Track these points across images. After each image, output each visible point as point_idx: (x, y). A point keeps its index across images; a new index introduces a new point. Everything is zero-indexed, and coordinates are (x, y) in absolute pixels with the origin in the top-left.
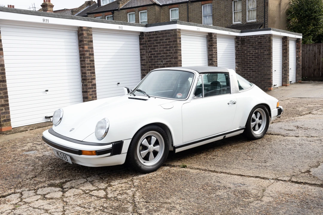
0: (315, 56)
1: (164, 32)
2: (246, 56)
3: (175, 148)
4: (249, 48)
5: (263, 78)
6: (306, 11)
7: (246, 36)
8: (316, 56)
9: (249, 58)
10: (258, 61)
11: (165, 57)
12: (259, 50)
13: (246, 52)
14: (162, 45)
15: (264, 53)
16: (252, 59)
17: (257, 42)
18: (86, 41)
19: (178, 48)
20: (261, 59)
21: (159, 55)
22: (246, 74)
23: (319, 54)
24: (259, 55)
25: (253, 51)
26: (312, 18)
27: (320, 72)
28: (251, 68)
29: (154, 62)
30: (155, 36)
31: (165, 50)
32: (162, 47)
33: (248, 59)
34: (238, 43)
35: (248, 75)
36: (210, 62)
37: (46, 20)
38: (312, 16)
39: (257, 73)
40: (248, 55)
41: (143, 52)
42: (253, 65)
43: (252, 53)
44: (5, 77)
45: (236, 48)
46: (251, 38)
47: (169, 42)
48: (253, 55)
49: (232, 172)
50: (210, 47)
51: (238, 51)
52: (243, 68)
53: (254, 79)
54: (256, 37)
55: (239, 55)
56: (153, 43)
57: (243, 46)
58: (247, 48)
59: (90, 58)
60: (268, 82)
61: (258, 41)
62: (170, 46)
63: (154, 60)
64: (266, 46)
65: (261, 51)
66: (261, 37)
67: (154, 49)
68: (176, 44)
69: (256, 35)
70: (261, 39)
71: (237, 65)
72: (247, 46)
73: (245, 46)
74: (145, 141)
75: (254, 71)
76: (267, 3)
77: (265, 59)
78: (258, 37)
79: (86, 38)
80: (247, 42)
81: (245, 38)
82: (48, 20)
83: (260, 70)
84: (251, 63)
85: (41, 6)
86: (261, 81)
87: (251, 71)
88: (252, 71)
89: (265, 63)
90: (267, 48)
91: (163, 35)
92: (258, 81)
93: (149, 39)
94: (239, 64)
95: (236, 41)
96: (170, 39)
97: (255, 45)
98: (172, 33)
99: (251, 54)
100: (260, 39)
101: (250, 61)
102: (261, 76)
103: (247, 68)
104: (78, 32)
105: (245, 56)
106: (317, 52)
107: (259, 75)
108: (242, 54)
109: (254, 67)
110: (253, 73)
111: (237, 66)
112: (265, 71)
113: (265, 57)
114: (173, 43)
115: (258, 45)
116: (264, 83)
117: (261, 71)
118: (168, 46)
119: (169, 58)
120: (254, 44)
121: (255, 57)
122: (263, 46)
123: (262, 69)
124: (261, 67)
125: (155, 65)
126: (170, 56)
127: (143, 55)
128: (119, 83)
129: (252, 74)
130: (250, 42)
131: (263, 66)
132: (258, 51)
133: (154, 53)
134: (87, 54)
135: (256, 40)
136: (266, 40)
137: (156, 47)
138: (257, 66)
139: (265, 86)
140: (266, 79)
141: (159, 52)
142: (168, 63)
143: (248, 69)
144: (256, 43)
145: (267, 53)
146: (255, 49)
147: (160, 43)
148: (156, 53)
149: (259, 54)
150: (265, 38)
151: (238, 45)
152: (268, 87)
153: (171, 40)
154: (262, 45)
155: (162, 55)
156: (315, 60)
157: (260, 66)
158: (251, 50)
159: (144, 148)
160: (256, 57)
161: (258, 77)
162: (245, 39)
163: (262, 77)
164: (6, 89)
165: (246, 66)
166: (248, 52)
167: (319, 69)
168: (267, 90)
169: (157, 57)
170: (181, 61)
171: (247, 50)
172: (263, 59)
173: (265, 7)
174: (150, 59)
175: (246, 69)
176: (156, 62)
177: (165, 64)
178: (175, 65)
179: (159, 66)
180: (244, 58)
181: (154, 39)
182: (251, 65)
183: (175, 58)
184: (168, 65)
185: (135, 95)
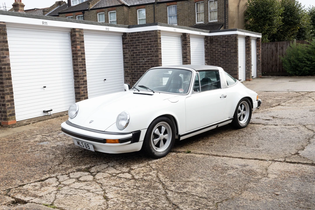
1: (145, 33)
2: (215, 54)
3: (180, 136)
4: (217, 46)
6: (262, 12)
7: (215, 36)
8: (274, 53)
9: (218, 55)
10: (226, 58)
11: (146, 55)
13: (214, 51)
14: (143, 45)
15: (231, 51)
16: (220, 57)
17: (224, 41)
18: (78, 41)
19: (159, 47)
20: (229, 56)
21: (141, 54)
23: (276, 51)
24: (226, 53)
25: (221, 50)
26: (268, 19)
27: (278, 68)
28: (219, 65)
29: (136, 60)
30: (137, 36)
31: (146, 49)
32: (144, 46)
33: (217, 56)
34: (207, 42)
36: (184, 59)
37: (45, 22)
38: (268, 17)
40: (217, 53)
41: (126, 51)
42: (221, 62)
43: (220, 51)
44: (10, 75)
45: (206, 47)
46: (219, 37)
47: (150, 42)
48: (221, 53)
49: (232, 155)
50: (184, 46)
51: (208, 49)
52: (212, 64)
54: (224, 37)
55: (208, 52)
56: (135, 42)
57: (211, 44)
59: (82, 56)
60: (235, 77)
61: (225, 40)
62: (151, 45)
63: (136, 58)
64: (232, 45)
65: (228, 49)
66: (228, 36)
67: (136, 48)
69: (224, 35)
70: (228, 38)
71: (207, 62)
72: (215, 45)
73: (214, 45)
74: (157, 131)
76: (228, 5)
77: (232, 56)
78: (225, 36)
79: (78, 38)
80: (216, 41)
81: (214, 38)
82: (47, 23)
83: (227, 66)
84: (219, 60)
85: (13, 5)
89: (232, 60)
90: (233, 47)
91: (144, 36)
93: (131, 39)
94: (208, 61)
95: (205, 41)
97: (222, 44)
98: (153, 33)
99: (219, 52)
100: (227, 38)
101: (218, 58)
102: (229, 72)
104: (71, 33)
105: (213, 54)
106: (274, 50)
107: (227, 71)
108: (211, 52)
109: (222, 64)
111: (206, 63)
112: (232, 67)
113: (232, 54)
114: (155, 43)
115: (225, 44)
117: (228, 67)
118: (150, 46)
119: (151, 56)
121: (223, 55)
122: (229, 45)
123: (229, 65)
124: (228, 64)
125: (137, 62)
126: (151, 54)
127: (126, 53)
128: (105, 80)
130: (218, 41)
131: (230, 63)
132: (226, 49)
133: (136, 51)
134: (79, 53)
135: (224, 39)
136: (232, 40)
137: (138, 47)
138: (224, 63)
140: (233, 74)
141: (140, 51)
142: (149, 61)
143: (217, 65)
144: (223, 42)
145: (234, 51)
146: (222, 48)
147: (142, 42)
148: (137, 51)
149: (227, 52)
150: (232, 38)
151: (207, 43)
153: (152, 40)
154: (229, 43)
155: (144, 53)
156: (273, 57)
157: (227, 63)
158: (219, 48)
159: (156, 136)
162: (214, 39)
164: (11, 86)
165: (214, 63)
166: (216, 50)
167: (276, 65)
169: (139, 55)
170: (161, 59)
171: (215, 48)
172: (230, 56)
173: (225, 8)
174: (132, 57)
176: (138, 60)
177: (146, 62)
178: (156, 62)
179: (141, 63)
180: (212, 56)
181: (136, 39)
182: (219, 62)
183: (156, 56)
184: (150, 63)
185: (139, 91)
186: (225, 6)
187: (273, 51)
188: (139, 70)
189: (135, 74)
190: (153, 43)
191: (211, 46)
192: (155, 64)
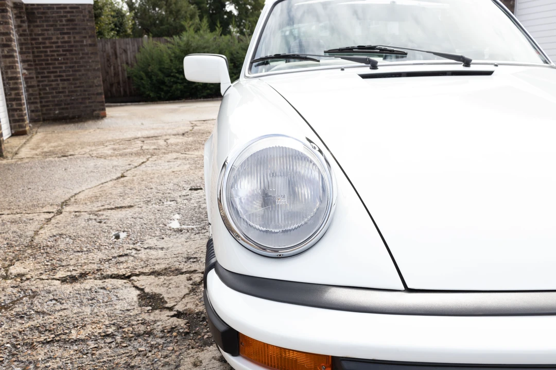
0: (108, 60)
2: (44, 47)
4: (46, 30)
5: (87, 93)
7: (38, 5)
8: (111, 60)
9: (51, 51)
10: (72, 59)
12: (71, 35)
13: (41, 40)
15: (82, 42)
16: (58, 55)
17: (64, 19)
20: (78, 54)
22: (46, 85)
24: (72, 46)
27: (122, 89)
28: (58, 74)
33: (49, 53)
34: (21, 17)
35: (53, 89)
39: (71, 84)
40: (48, 45)
42: (61, 67)
43: (57, 42)
46: (49, 8)
48: (58, 47)
51: (25, 35)
52: (39, 73)
53: (68, 96)
54: (61, 8)
55: (26, 44)
57: (32, 25)
58: (42, 30)
60: (98, 100)
61: (65, 16)
64: (85, 29)
65: (74, 38)
66: (71, 8)
70: (72, 12)
71: (26, 66)
72: (42, 26)
73: (38, 26)
75: (65, 80)
77: (87, 54)
78: (66, 8)
80: (41, 17)
81: (37, 9)
83: (78, 77)
84: (57, 62)
86: (82, 99)
87: (59, 79)
88: (61, 80)
89: (88, 62)
90: (88, 33)
92: (77, 99)
94: (29, 65)
95: (15, 14)
97: (60, 25)
99: (53, 43)
100: (68, 12)
101: (53, 58)
102: (82, 89)
103: (48, 72)
105: (40, 48)
106: (111, 54)
107: (78, 87)
108: (32, 44)
109: (64, 71)
110: (63, 84)
111: (25, 69)
112: (89, 78)
113: (86, 50)
115: (67, 25)
116: (89, 102)
117: (80, 79)
120: (57, 22)
121: (63, 51)
122: (78, 27)
123: (83, 75)
124: (79, 71)
129: (61, 86)
130: (49, 17)
131: (84, 68)
132: (69, 38)
135: (62, 14)
136: (84, 16)
138: (71, 70)
139: (93, 108)
140: (94, 94)
143: (52, 75)
144: (61, 21)
145: (90, 42)
146: (62, 34)
149: (73, 43)
150: (81, 12)
151: (22, 22)
152: (100, 110)
154: (76, 25)
156: (110, 67)
157: (77, 69)
158: (52, 35)
160: (67, 50)
161: (76, 91)
162: (36, 11)
163: (85, 91)
165: (44, 69)
166: (46, 39)
168: (99, 116)
171: (43, 35)
172: (83, 54)
175: (46, 75)
180: (38, 52)
182: (56, 68)
185: (374, 66)
187: (108, 56)
191: (32, 28)
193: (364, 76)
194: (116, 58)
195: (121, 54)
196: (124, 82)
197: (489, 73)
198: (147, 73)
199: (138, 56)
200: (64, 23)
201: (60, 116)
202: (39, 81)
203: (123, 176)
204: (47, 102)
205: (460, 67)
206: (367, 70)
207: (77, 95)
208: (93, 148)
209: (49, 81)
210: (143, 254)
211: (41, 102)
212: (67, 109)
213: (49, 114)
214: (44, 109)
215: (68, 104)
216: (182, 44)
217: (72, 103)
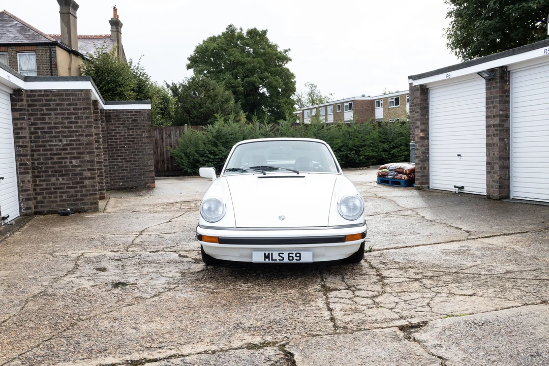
1: (64, 92)
2: (115, 139)
4: (118, 127)
5: (142, 171)
7: (113, 110)
9: (120, 142)
10: (134, 146)
11: (66, 133)
12: (134, 131)
13: (113, 134)
15: (142, 135)
16: (124, 144)
17: (130, 120)
20: (139, 143)
21: (53, 130)
22: (115, 165)
24: (135, 138)
25: (125, 133)
27: (165, 166)
28: (124, 157)
29: (43, 142)
30: (46, 98)
31: (66, 121)
32: (60, 116)
33: (118, 143)
34: (102, 119)
35: (120, 167)
38: (117, 90)
39: (132, 164)
40: (118, 137)
41: (21, 124)
42: (126, 153)
43: (124, 135)
46: (120, 112)
47: (74, 109)
48: (125, 138)
51: (103, 131)
52: (111, 157)
53: (130, 172)
54: (129, 112)
56: (40, 109)
57: (108, 124)
58: (115, 127)
60: (150, 176)
61: (132, 118)
62: (76, 116)
63: (43, 138)
64: (144, 126)
65: (136, 132)
66: (135, 112)
67: (43, 119)
68: (88, 112)
69: (129, 110)
70: (136, 115)
72: (115, 124)
73: (112, 124)
75: (128, 161)
77: (145, 143)
78: (132, 112)
80: (115, 119)
81: (112, 113)
83: (137, 159)
84: (123, 149)
86: (139, 175)
87: (124, 160)
88: (125, 161)
89: (144, 149)
90: (146, 129)
91: (61, 97)
92: (135, 175)
93: (30, 103)
96: (76, 104)
97: (127, 124)
98: (81, 95)
99: (122, 136)
100: (134, 115)
101: (121, 146)
102: (140, 168)
103: (117, 156)
105: (112, 139)
107: (137, 166)
108: (107, 137)
109: (128, 155)
110: (126, 164)
112: (145, 160)
113: (145, 140)
114: (84, 111)
115: (132, 123)
116: (144, 177)
117: (138, 161)
118: (74, 116)
119: (76, 135)
120: (125, 121)
121: (128, 141)
122: (139, 125)
123: (141, 158)
124: (138, 155)
125: (45, 146)
126: (77, 132)
127: (21, 129)
128: (2, 178)
129: (125, 165)
130: (120, 118)
131: (142, 153)
132: (133, 132)
133: (43, 126)
135: (129, 116)
136: (143, 117)
137: (47, 117)
138: (132, 154)
139: (146, 181)
140: (147, 171)
141: (53, 125)
142: (73, 143)
143: (119, 158)
144: (128, 121)
145: (147, 135)
146: (128, 129)
147: (56, 109)
148: (46, 126)
149: (135, 136)
150: (143, 115)
151: (103, 122)
152: (151, 183)
153: (78, 107)
154: (138, 123)
155: (60, 129)
157: (137, 153)
158: (122, 130)
160: (131, 141)
161: (135, 169)
162: (112, 115)
163: (141, 169)
165: (114, 153)
166: (117, 133)
167: (163, 161)
168: (150, 187)
169: (50, 133)
171: (115, 130)
172: (141, 143)
174: (33, 136)
175: (115, 158)
176: (47, 141)
177: (67, 145)
178: (88, 146)
179: (55, 148)
180: (111, 142)
181: (41, 103)
182: (122, 153)
183: (87, 136)
184: (74, 146)
185: (265, 174)
186: (51, 66)
187: (156, 140)
188: (50, 161)
189: (41, 168)
190: (81, 111)
191: (108, 126)
192: (86, 149)
193: (259, 178)
194: (163, 142)
195: (166, 138)
196: (167, 160)
197: (304, 177)
198: (186, 154)
199: (180, 140)
200: (130, 122)
201: (123, 186)
202: (110, 162)
203: (170, 221)
204: (114, 177)
205: (295, 174)
206: (262, 175)
207: (136, 172)
208: (151, 208)
209: (117, 162)
210: (180, 246)
211: (110, 177)
212: (128, 181)
213: (115, 185)
214: (112, 181)
215: (129, 178)
216: (214, 131)
217: (132, 178)
